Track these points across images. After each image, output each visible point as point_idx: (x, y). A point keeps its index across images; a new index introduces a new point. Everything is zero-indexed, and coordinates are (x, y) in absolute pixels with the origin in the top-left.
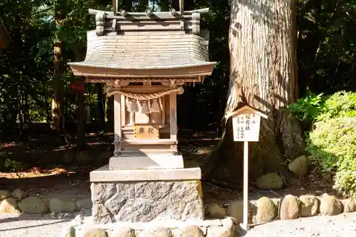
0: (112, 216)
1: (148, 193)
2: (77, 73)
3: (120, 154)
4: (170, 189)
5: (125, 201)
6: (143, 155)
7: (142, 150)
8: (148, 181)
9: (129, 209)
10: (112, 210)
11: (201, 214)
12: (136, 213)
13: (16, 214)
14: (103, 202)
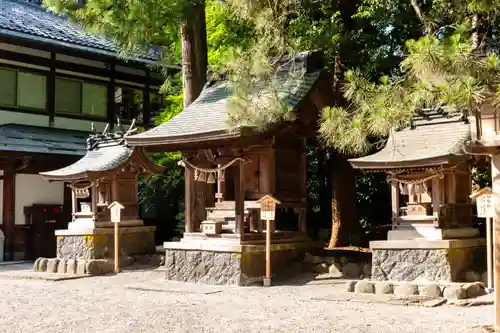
0: (385, 275)
1: (410, 258)
2: (355, 167)
3: (396, 227)
4: (427, 255)
5: (394, 264)
6: (413, 228)
7: (413, 225)
8: (411, 249)
9: (397, 271)
10: (385, 271)
11: (449, 277)
12: (402, 274)
13: (339, 274)
14: (379, 264)
